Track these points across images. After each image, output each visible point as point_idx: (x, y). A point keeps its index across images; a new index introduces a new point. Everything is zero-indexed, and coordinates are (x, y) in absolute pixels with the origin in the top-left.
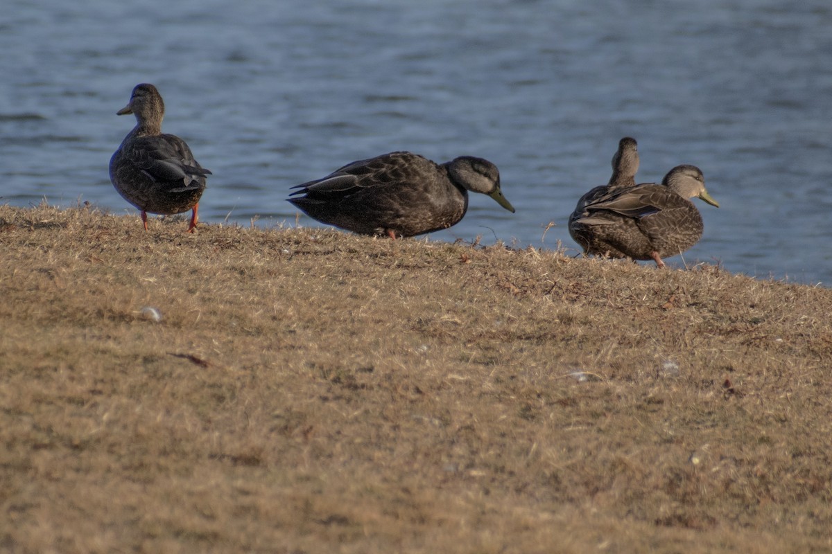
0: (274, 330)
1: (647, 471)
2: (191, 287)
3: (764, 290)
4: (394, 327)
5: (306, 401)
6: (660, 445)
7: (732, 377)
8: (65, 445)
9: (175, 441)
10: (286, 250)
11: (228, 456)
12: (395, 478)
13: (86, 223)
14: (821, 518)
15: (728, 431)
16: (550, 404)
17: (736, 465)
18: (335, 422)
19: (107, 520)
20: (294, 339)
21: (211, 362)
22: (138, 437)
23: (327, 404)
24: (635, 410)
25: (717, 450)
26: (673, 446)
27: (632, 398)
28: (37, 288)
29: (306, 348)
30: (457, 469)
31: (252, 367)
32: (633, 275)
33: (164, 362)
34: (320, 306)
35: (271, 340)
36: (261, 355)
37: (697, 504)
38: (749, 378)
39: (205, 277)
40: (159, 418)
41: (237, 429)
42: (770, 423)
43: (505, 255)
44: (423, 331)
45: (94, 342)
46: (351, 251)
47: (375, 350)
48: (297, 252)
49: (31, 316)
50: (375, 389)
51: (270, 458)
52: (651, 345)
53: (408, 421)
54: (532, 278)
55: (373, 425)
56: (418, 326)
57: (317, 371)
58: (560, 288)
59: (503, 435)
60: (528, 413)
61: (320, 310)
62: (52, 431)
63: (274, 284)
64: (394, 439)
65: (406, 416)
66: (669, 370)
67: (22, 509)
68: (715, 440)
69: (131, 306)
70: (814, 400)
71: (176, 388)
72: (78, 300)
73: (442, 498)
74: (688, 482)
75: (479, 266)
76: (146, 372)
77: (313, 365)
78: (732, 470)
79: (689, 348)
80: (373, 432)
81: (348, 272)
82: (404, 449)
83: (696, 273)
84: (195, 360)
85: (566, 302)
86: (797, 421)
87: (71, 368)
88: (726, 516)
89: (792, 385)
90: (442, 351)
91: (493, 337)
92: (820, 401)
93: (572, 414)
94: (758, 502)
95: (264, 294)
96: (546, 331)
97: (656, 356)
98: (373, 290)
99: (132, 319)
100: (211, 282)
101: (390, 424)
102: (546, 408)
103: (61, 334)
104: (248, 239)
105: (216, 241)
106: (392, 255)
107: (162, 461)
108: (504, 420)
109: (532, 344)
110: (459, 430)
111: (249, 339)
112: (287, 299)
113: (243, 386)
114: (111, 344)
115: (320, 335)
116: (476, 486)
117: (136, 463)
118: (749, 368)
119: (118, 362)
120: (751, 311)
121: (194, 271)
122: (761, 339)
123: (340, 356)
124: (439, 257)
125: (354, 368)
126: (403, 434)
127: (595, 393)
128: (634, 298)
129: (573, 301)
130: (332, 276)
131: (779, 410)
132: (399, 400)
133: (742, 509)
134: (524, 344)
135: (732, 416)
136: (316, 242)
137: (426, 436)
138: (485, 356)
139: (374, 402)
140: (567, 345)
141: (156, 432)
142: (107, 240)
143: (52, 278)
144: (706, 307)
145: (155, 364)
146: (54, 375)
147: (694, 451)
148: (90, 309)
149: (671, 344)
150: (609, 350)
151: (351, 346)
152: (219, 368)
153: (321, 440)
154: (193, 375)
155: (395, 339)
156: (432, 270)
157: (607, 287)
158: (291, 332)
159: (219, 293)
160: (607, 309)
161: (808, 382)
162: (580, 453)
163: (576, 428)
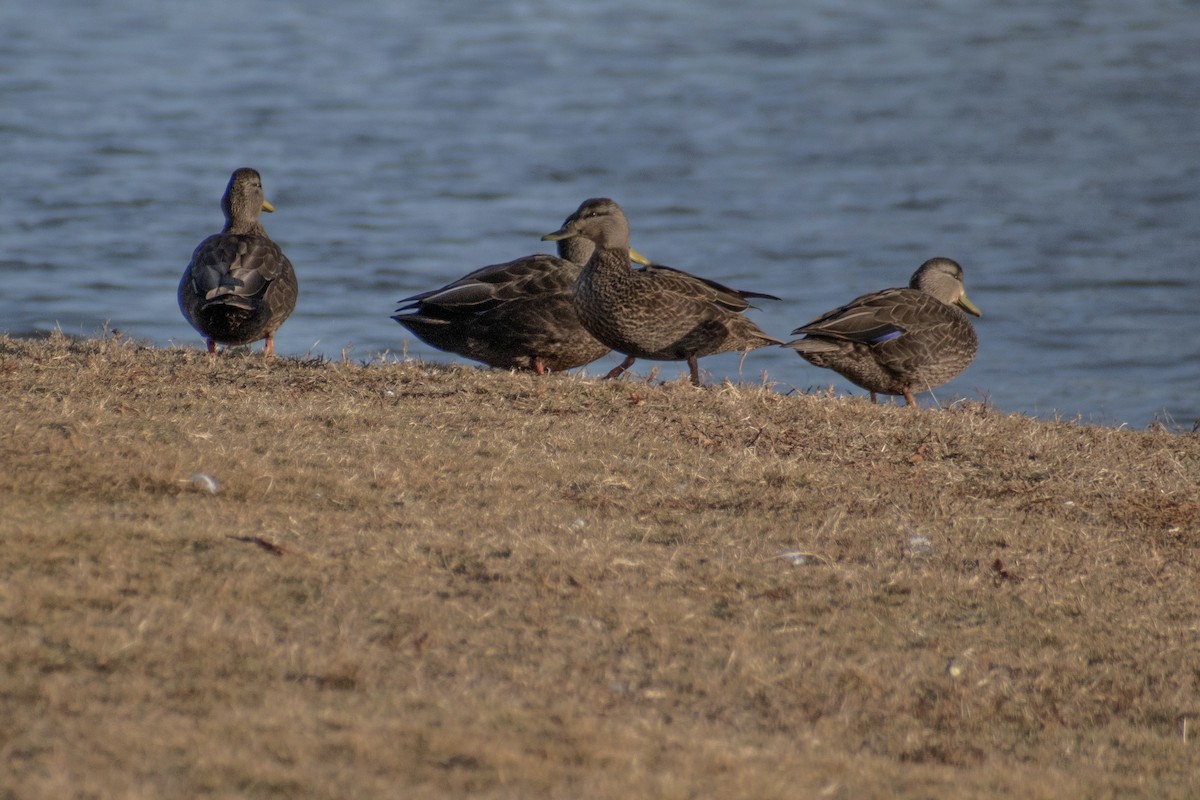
0: (373, 503)
1: (889, 687)
2: (260, 444)
3: (1048, 435)
4: (538, 495)
5: (418, 599)
6: (906, 650)
7: (1005, 556)
8: (88, 667)
9: (239, 658)
10: (389, 392)
11: (312, 677)
12: (541, 702)
13: (114, 360)
14: (1129, 747)
15: (999, 630)
16: (754, 597)
17: (1011, 677)
18: (458, 627)
19: (146, 767)
20: (401, 514)
21: (287, 548)
22: (187, 653)
23: (447, 603)
24: (871, 604)
25: (984, 656)
26: (924, 652)
27: (867, 587)
28: (47, 450)
29: (418, 526)
30: (627, 688)
31: (343, 554)
32: (868, 418)
33: (222, 548)
34: (436, 468)
35: (369, 515)
36: (356, 537)
37: (958, 732)
38: (1028, 557)
39: (279, 430)
40: (216, 625)
41: (324, 639)
42: (1058, 618)
43: (692, 393)
44: (578, 500)
45: (125, 524)
46: (480, 391)
47: (512, 528)
48: (405, 395)
49: (39, 490)
50: (513, 581)
51: (369, 679)
52: (893, 513)
53: (559, 624)
54: (729, 424)
55: (511, 630)
56: (572, 493)
57: (432, 558)
58: (767, 437)
59: (690, 641)
60: (724, 611)
61: (436, 473)
62: (68, 647)
63: (373, 439)
64: (540, 650)
65: (556, 617)
66: (918, 547)
67: (28, 754)
68: (982, 642)
69: (176, 472)
70: (1117, 585)
71: (238, 584)
72: (104, 466)
73: (607, 729)
74: (945, 702)
75: (656, 408)
76: (198, 563)
77: (427, 550)
78: (1006, 684)
79: (945, 516)
80: (511, 640)
81: (476, 420)
82: (553, 662)
83: (954, 413)
84: (268, 547)
85: (776, 456)
86: (1094, 614)
87: (94, 559)
88: (997, 747)
89: (1087, 566)
90: (604, 526)
91: (676, 506)
92: (1126, 585)
93: (784, 611)
94: (1042, 727)
95: (360, 452)
96: (749, 497)
97: (900, 528)
98: (509, 444)
99: (178, 490)
100: (287, 437)
101: (534, 628)
102: (748, 603)
103: (81, 513)
104: (338, 377)
105: (295, 381)
106: (536, 395)
107: (221, 685)
108: (690, 621)
109: (729, 515)
110: (629, 635)
111: (339, 515)
112: (391, 459)
113: (332, 580)
114: (149, 526)
115: (437, 508)
116: (653, 711)
117: (184, 687)
118: (1028, 542)
119: (159, 550)
120: (1031, 463)
121: (263, 423)
122: (1044, 502)
123: (465, 537)
124: (601, 398)
125: (484, 552)
126: (553, 642)
127: (816, 580)
128: (869, 450)
129: (785, 455)
130: (453, 426)
131: (1069, 599)
132: (546, 595)
133: (1020, 737)
134: (717, 515)
135: (1005, 609)
136: (431, 379)
137: (584, 644)
138: (664, 533)
139: (511, 599)
140: (778, 515)
141: (212, 645)
142: (144, 382)
143: (67, 436)
144: (968, 459)
145: (211, 552)
146: (71, 569)
147: (953, 658)
148: (121, 477)
149: (921, 511)
150: (835, 522)
151: (480, 523)
152: (298, 555)
153: (440, 653)
154: (262, 566)
155: (540, 512)
156: (591, 415)
157: (832, 435)
158: (397, 504)
159: (298, 452)
160: (831, 465)
161: (1108, 560)
162: (796, 664)
163: (790, 630)
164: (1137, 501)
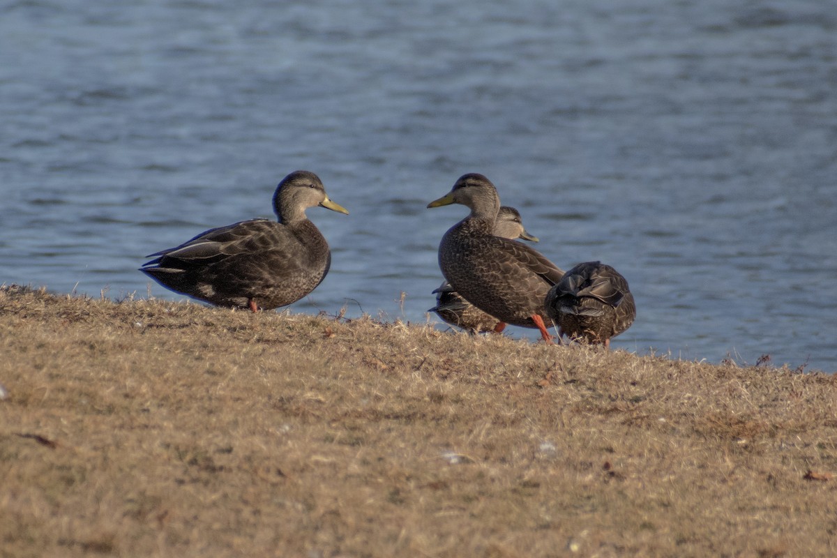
0: (126, 409)
2: (38, 362)
3: (645, 367)
4: (253, 405)
5: (161, 484)
6: (536, 531)
7: (612, 459)
9: (22, 527)
10: (138, 324)
11: (78, 543)
15: (608, 516)
16: (420, 487)
17: (617, 552)
18: (191, 506)
20: (148, 418)
21: (59, 443)
23: (183, 487)
24: (509, 494)
25: (596, 536)
26: (550, 533)
27: (507, 481)
29: (160, 427)
31: (103, 448)
32: (507, 351)
33: (9, 442)
34: (175, 383)
35: (123, 419)
36: (112, 435)
38: (630, 460)
39: (53, 351)
40: (5, 502)
41: (88, 514)
42: (653, 508)
43: (372, 329)
44: (284, 410)
46: (208, 324)
47: (234, 430)
48: (150, 326)
50: (234, 471)
51: (123, 545)
52: (526, 425)
53: (269, 506)
54: (400, 353)
55: (232, 509)
57: (172, 453)
58: (430, 364)
59: (370, 520)
60: (397, 497)
61: (175, 387)
63: (126, 360)
64: (255, 525)
65: (267, 500)
66: (546, 451)
68: (594, 525)
70: (698, 484)
71: (22, 470)
75: (344, 340)
77: (168, 446)
79: (566, 428)
80: (232, 517)
81: (205, 346)
82: (265, 535)
83: (573, 348)
84: (43, 441)
85: (437, 379)
86: (681, 505)
89: (675, 468)
90: (304, 431)
91: (360, 416)
92: (705, 484)
93: (443, 498)
95: (116, 370)
96: (415, 410)
97: (532, 436)
98: (231, 366)
100: (59, 357)
101: (250, 508)
102: (416, 492)
104: (98, 311)
105: (64, 313)
106: (252, 328)
107: (8, 548)
108: (371, 505)
109: (400, 424)
110: (324, 515)
111: (99, 418)
112: (140, 376)
113: (94, 468)
115: (175, 414)
118: (630, 449)
120: (632, 388)
121: (41, 346)
122: (642, 418)
123: (197, 437)
124: (301, 331)
125: (212, 449)
126: (265, 519)
127: (467, 475)
128: (508, 375)
129: (444, 378)
130: (188, 351)
131: (661, 494)
132: (259, 483)
134: (392, 424)
135: (612, 500)
136: (171, 314)
137: (289, 521)
138: (350, 437)
139: (232, 486)
140: (438, 425)
144: (585, 384)
147: (572, 537)
149: (548, 423)
150: (483, 431)
151: (208, 426)
152: (68, 448)
153: (178, 526)
155: (255, 419)
156: (293, 345)
157: (479, 363)
158: (144, 410)
159: (68, 369)
160: (479, 386)
161: (692, 464)
162: (452, 540)
163: (447, 513)
164: (713, 419)
